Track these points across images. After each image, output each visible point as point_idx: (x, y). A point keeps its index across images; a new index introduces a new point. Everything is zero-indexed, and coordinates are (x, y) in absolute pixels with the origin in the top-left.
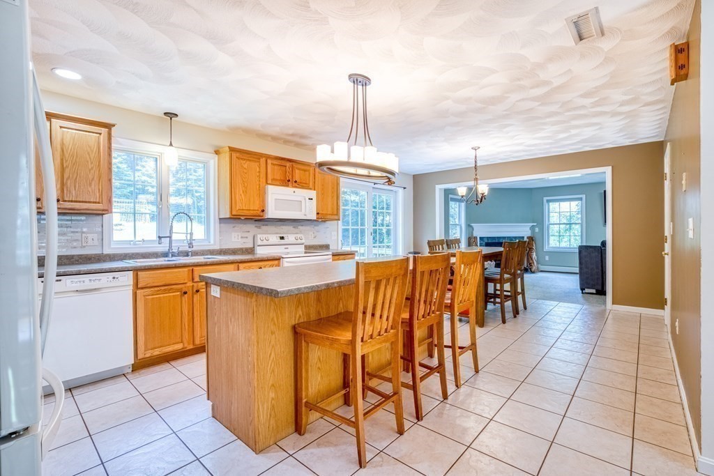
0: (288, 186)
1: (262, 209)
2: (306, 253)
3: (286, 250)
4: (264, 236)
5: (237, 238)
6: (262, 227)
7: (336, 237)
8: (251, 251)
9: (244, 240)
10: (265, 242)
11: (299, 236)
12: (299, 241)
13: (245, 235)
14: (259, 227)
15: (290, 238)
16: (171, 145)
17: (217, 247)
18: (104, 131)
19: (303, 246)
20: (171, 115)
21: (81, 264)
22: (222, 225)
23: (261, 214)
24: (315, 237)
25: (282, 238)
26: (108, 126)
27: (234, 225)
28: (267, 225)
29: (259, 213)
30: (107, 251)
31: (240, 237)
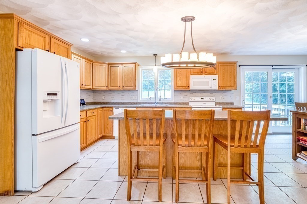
0: (202, 74)
1: (188, 86)
2: (216, 106)
3: (204, 104)
4: (193, 97)
5: (181, 98)
6: (193, 93)
7: (239, 99)
8: (188, 104)
9: (185, 99)
10: (193, 100)
11: (212, 98)
12: (212, 100)
13: (185, 97)
14: (192, 94)
15: (207, 99)
16: (155, 65)
17: (173, 101)
18: (134, 65)
19: (215, 102)
20: (155, 55)
21: (132, 104)
22: (175, 93)
23: (188, 88)
24: (224, 98)
25: (202, 98)
26: (135, 63)
27: (180, 93)
28: (196, 93)
29: (187, 88)
30: (139, 101)
31: (183, 98)
